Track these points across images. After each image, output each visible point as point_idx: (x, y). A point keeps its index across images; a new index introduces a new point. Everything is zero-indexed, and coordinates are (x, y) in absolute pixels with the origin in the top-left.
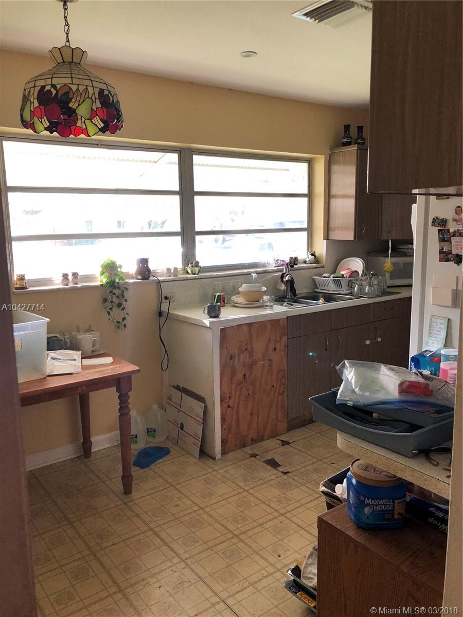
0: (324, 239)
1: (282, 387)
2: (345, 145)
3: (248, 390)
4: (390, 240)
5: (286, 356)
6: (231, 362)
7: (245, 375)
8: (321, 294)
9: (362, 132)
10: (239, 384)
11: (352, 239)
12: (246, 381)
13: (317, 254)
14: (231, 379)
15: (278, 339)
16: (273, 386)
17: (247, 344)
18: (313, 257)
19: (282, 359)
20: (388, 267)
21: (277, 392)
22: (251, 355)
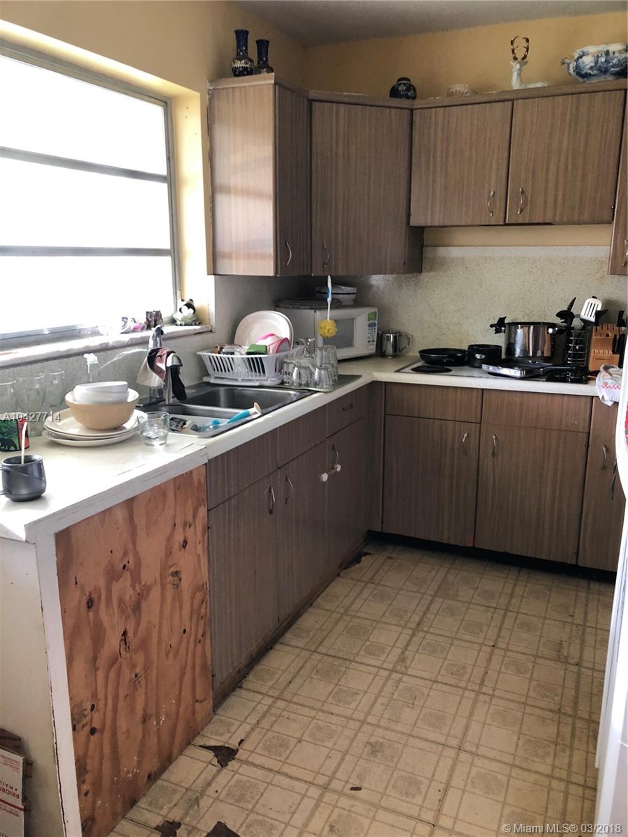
0: (209, 274)
1: (202, 622)
2: (238, 73)
3: (134, 666)
4: (329, 277)
5: (206, 552)
6: (91, 614)
7: (125, 633)
8: (222, 389)
9: (267, 54)
10: (114, 661)
11: (271, 273)
12: (127, 647)
13: (196, 305)
14: (95, 659)
15: (190, 518)
16: (185, 631)
17: (126, 554)
18: (191, 311)
19: (199, 562)
20: (327, 328)
21: (192, 639)
22: (136, 578)
